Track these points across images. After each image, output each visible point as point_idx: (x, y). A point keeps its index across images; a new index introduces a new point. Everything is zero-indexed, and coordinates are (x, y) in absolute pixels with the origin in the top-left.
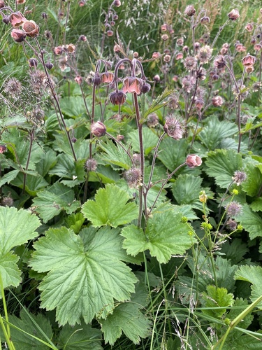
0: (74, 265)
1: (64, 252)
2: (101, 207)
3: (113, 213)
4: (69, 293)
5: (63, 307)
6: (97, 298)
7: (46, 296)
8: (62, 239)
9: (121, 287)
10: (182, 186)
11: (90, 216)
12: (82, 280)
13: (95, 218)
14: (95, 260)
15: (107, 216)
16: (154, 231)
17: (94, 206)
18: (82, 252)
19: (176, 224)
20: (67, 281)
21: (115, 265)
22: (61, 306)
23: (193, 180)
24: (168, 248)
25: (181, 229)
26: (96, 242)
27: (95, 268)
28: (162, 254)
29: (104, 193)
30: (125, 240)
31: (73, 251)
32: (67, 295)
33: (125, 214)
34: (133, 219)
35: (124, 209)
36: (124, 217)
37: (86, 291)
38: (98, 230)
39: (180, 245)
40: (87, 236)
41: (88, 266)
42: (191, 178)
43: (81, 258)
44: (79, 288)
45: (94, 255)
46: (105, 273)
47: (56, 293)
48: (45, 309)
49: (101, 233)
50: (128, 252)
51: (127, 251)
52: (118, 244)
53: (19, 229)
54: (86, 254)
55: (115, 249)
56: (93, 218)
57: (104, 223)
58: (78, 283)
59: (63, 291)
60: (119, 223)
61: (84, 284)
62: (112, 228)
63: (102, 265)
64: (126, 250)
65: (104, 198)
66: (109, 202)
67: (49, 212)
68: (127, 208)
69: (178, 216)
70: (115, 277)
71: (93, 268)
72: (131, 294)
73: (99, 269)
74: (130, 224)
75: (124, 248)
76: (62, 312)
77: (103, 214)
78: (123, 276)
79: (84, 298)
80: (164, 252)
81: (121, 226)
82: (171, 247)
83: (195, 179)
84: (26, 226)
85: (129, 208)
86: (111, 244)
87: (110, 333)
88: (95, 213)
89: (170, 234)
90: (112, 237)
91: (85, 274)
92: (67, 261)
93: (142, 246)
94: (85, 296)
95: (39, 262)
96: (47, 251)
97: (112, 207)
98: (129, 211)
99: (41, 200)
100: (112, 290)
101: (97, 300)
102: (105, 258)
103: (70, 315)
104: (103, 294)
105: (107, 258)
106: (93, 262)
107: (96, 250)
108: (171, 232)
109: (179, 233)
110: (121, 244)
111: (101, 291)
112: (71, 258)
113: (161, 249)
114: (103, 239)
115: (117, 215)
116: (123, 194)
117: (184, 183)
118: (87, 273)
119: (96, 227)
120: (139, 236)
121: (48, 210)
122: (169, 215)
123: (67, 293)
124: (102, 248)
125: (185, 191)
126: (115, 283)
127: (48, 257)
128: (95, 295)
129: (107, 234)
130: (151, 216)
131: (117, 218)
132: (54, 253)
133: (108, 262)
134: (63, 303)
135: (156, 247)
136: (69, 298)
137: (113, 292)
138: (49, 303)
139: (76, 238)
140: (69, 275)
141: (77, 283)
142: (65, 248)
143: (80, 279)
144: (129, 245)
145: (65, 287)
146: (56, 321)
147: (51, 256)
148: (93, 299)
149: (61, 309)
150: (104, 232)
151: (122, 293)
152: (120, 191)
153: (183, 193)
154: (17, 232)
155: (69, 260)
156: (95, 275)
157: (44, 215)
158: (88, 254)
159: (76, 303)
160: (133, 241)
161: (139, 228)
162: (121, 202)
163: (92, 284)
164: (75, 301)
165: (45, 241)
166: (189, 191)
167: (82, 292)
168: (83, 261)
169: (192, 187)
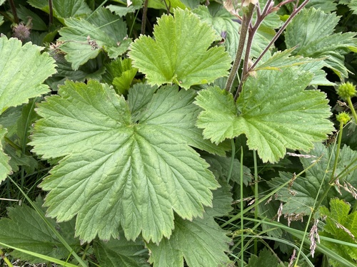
0: (111, 147)
1: (94, 123)
2: (164, 51)
3: (184, 62)
4: (100, 194)
5: (89, 213)
6: (145, 205)
7: (56, 198)
8: (92, 100)
9: (189, 193)
10: (303, 27)
11: (143, 65)
12: (124, 173)
13: (153, 69)
14: (148, 141)
15: (174, 67)
16: (253, 100)
17: (152, 48)
18: (128, 124)
19: (296, 92)
20: (96, 174)
21: (180, 153)
22: (85, 212)
23: (321, 20)
24: (278, 134)
25: (304, 102)
26: (151, 109)
27: (146, 155)
28: (267, 145)
29: (171, 25)
30: (202, 113)
31: (113, 122)
32: (96, 197)
33: (205, 67)
34: (219, 76)
35: (204, 58)
36: (203, 71)
37: (128, 191)
38: (157, 90)
39: (302, 132)
40: (140, 97)
41: (136, 150)
42: (319, 15)
43: (125, 134)
44: (117, 187)
45: (148, 130)
46: (163, 165)
47: (76, 192)
48: (55, 219)
49: (162, 96)
50: (206, 135)
51: (204, 133)
52: (189, 116)
53: (21, 76)
54: (134, 128)
55: (183, 125)
56: (150, 68)
57: (169, 79)
58: (115, 178)
59: (88, 190)
60: (194, 82)
61: (125, 181)
62: (180, 88)
63: (159, 150)
64: (202, 130)
65: (170, 34)
66: (178, 42)
67: (84, 52)
68: (209, 55)
69: (303, 79)
70: (179, 174)
71: (143, 153)
72: (206, 208)
73: (153, 158)
74: (212, 85)
75: (200, 126)
76: (87, 221)
77: (167, 63)
78: (193, 174)
79: (125, 202)
80: (270, 141)
81: (197, 87)
82: (284, 133)
83: (325, 18)
84: (32, 72)
85: (213, 58)
86: (177, 116)
87: (165, 261)
88: (152, 60)
89: (281, 108)
90: (180, 104)
91: (128, 163)
92: (99, 139)
93: (230, 124)
94: (126, 199)
95: (49, 138)
96: (64, 120)
97: (183, 52)
98: (212, 63)
99: (73, 32)
100: (172, 195)
101: (146, 209)
102: (165, 138)
103: (102, 225)
104: (156, 202)
105: (169, 140)
106: (145, 144)
107: (151, 122)
108: (285, 105)
109: (300, 108)
110: (195, 119)
111: (154, 197)
112: (107, 135)
113: (263, 133)
114: (164, 106)
115: (191, 67)
116: (204, 30)
117: (306, 22)
118: (132, 162)
119: (152, 84)
120: (225, 106)
121: (82, 50)
122: (285, 74)
123: (96, 193)
124: (162, 119)
125: (304, 37)
126: (179, 185)
127: (65, 131)
128: (143, 201)
129: (172, 99)
130: (253, 73)
131: (190, 71)
132: (77, 124)
133: (170, 146)
134: (89, 209)
135: (254, 129)
136: (99, 201)
137: (173, 200)
138: (63, 209)
139: (119, 100)
140: (100, 165)
141: (113, 178)
142: (98, 116)
143: (119, 172)
144: (208, 122)
145: (92, 183)
146: (76, 235)
147: (70, 128)
148: (139, 207)
149: (86, 218)
150: (166, 95)
151: (190, 204)
152: (201, 23)
153: (300, 39)
154: (17, 82)
155: (103, 137)
156: (145, 168)
157: (74, 56)
158: (138, 129)
159: (112, 208)
160: (216, 115)
161: (226, 93)
162: (199, 44)
163: (138, 182)
164: (110, 205)
165: (60, 102)
166: (311, 37)
167: (121, 192)
168: (128, 139)
169: (318, 31)
